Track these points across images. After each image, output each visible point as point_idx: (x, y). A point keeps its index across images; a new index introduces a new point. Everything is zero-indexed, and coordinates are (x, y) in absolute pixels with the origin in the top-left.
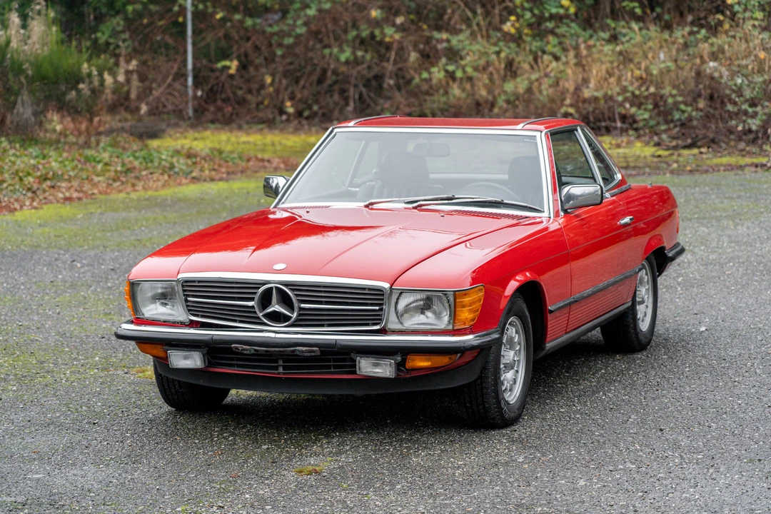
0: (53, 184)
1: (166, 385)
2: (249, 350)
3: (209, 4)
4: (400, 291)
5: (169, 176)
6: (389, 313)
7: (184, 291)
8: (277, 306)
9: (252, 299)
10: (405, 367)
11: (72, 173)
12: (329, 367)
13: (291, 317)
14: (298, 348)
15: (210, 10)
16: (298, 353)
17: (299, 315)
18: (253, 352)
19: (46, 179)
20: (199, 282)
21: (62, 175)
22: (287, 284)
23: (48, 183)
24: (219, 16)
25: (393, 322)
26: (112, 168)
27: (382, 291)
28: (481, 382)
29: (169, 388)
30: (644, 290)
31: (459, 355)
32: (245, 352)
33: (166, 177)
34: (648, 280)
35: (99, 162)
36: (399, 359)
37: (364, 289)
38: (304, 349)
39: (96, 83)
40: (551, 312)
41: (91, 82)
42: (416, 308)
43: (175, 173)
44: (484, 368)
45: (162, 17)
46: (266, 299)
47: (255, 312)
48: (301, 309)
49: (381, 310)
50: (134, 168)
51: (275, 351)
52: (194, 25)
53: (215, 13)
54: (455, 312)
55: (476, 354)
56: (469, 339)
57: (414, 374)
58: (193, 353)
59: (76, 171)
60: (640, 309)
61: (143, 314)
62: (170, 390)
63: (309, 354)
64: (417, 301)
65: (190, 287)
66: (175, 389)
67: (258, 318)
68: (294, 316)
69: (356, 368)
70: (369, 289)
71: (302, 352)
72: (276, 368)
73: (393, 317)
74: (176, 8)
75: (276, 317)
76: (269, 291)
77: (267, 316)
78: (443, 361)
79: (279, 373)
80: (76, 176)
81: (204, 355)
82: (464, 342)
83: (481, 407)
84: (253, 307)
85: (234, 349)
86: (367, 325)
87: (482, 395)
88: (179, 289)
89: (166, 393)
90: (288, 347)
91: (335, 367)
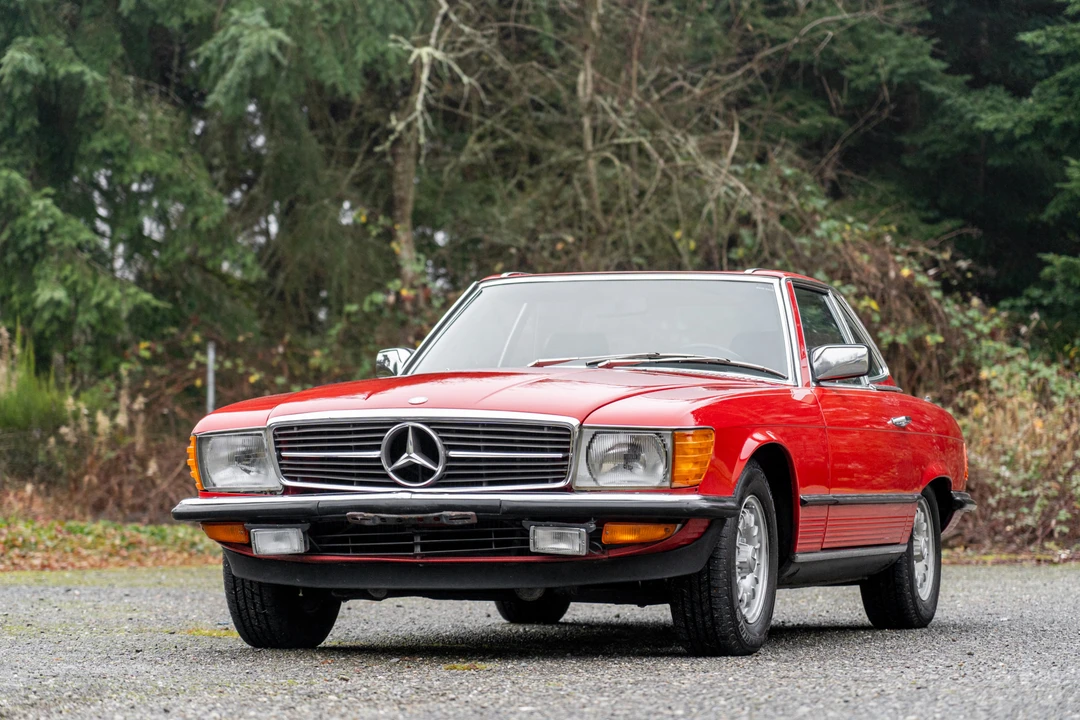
0: (23, 553)
1: (241, 603)
2: (373, 518)
3: (240, 361)
4: (594, 431)
5: (191, 555)
6: (577, 465)
7: (277, 443)
8: (413, 455)
9: (378, 448)
10: (601, 543)
11: (49, 544)
12: (489, 544)
13: (434, 472)
14: (444, 513)
15: (241, 370)
16: (445, 521)
17: (447, 468)
18: (378, 522)
19: (13, 546)
20: (299, 427)
21: (36, 544)
22: (429, 423)
23: (17, 551)
24: (253, 379)
25: (583, 479)
26: (108, 542)
27: (569, 431)
28: (708, 578)
29: (247, 608)
30: (922, 543)
31: (679, 526)
32: (367, 523)
33: (186, 555)
34: (927, 530)
35: (88, 534)
36: (593, 526)
37: (542, 428)
38: (454, 513)
39: (85, 427)
40: (804, 503)
41: (78, 426)
42: (616, 457)
43: (199, 551)
44: (712, 558)
45: (170, 384)
46: (397, 447)
47: (382, 468)
48: (450, 459)
49: (565, 459)
50: (140, 542)
51: (411, 518)
52: (217, 392)
53: (248, 374)
54: (674, 460)
55: (702, 530)
56: (694, 499)
57: (614, 554)
58: (288, 531)
59: (56, 542)
60: (919, 567)
61: (214, 485)
62: (248, 611)
63: (460, 522)
64: (620, 445)
65: (287, 436)
66: (255, 608)
67: (387, 476)
68: (439, 470)
69: (528, 544)
70: (549, 428)
71: (451, 518)
72: (411, 548)
73: (582, 470)
74: (192, 366)
75: (412, 474)
76: (403, 433)
77: (397, 472)
78: (655, 532)
79: (415, 556)
80: (54, 548)
81: (304, 533)
82: (688, 502)
83: (707, 618)
84: (378, 460)
85: (350, 520)
86: (545, 481)
87: (710, 597)
88: (268, 441)
89: (240, 616)
90: (429, 513)
91: (498, 544)
